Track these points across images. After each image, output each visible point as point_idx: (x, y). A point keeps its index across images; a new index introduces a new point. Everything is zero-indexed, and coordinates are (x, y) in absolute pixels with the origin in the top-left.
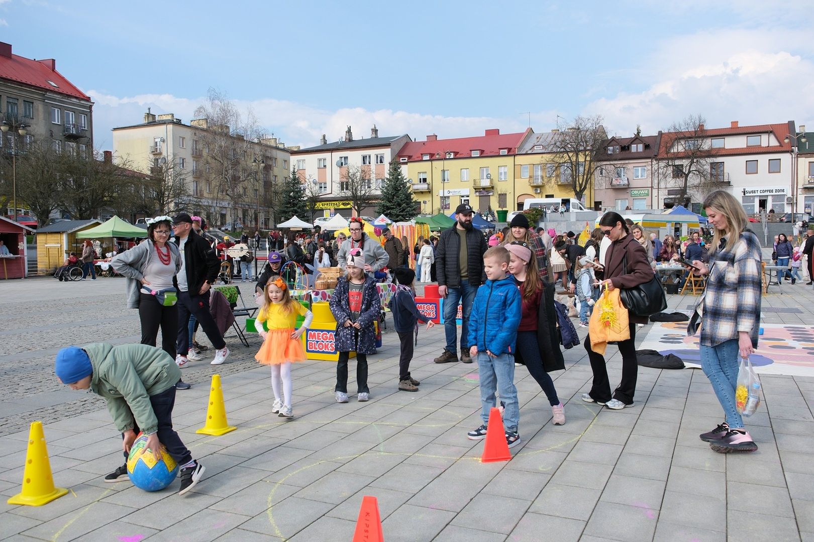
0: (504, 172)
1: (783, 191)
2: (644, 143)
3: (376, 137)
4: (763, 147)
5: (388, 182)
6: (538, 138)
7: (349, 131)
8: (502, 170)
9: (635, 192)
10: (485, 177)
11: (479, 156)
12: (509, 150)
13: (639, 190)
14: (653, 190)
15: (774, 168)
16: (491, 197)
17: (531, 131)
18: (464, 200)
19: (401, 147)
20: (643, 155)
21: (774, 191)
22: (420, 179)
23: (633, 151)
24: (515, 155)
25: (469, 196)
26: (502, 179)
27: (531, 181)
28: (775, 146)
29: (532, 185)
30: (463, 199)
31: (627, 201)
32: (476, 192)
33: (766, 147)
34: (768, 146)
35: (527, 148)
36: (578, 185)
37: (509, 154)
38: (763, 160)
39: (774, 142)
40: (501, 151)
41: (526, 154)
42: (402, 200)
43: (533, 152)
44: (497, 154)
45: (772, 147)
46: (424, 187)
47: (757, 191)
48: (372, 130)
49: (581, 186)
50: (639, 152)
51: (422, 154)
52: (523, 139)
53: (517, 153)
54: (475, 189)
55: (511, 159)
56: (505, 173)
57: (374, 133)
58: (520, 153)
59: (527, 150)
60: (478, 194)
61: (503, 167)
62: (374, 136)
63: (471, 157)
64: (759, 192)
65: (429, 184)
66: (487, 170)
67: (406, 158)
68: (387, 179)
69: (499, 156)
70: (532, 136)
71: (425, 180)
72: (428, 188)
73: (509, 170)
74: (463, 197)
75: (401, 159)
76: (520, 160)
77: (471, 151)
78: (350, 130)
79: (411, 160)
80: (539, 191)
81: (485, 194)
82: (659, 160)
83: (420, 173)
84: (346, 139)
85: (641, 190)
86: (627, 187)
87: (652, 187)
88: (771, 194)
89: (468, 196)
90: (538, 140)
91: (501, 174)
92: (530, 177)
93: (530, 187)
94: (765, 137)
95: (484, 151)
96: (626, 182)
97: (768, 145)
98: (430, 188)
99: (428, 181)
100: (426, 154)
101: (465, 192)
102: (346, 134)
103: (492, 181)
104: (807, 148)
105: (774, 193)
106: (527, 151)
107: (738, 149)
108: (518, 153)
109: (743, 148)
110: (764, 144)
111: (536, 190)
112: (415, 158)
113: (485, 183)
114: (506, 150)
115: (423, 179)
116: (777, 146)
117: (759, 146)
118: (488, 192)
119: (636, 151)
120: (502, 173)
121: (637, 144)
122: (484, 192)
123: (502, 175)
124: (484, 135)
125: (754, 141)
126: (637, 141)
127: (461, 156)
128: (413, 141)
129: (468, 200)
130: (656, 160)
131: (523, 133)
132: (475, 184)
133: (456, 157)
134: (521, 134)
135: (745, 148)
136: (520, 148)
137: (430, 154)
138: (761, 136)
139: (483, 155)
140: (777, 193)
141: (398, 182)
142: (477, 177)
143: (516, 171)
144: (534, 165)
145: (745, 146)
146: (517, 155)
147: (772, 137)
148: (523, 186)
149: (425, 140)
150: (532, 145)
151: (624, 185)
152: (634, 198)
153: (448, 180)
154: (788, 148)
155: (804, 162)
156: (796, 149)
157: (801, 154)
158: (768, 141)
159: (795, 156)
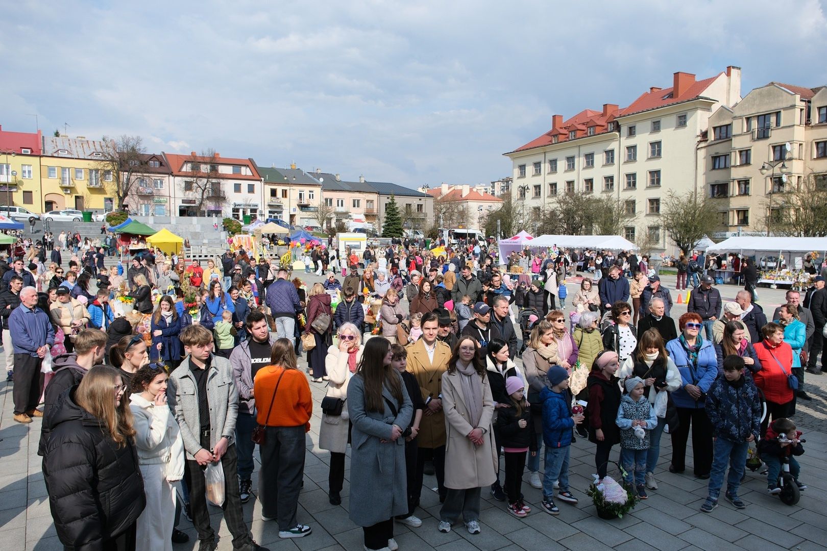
1: (257, 206)
2: (160, 161)
4: (243, 175)
8: (26, 169)
9: (156, 199)
12: (32, 150)
13: (159, 198)
14: (171, 199)
15: (251, 189)
16: (13, 193)
20: (157, 170)
21: (251, 206)
23: (151, 166)
24: (40, 156)
26: (25, 177)
28: (250, 176)
29: (61, 185)
31: (150, 206)
33: (245, 176)
37: (33, 154)
38: (244, 184)
39: (249, 173)
40: (23, 150)
41: (53, 157)
43: (60, 156)
44: (19, 153)
45: (248, 176)
47: (241, 205)
53: (42, 154)
55: (36, 160)
56: (29, 172)
61: (27, 166)
64: (243, 205)
69: (22, 155)
73: (35, 169)
82: (175, 176)
85: (161, 198)
86: (151, 194)
87: (170, 196)
90: (55, 144)
93: (59, 187)
94: (243, 169)
97: (246, 174)
103: (16, 178)
104: (268, 180)
107: (228, 174)
109: (231, 175)
110: (244, 173)
114: (29, 150)
117: (241, 174)
118: (10, 188)
119: (153, 167)
120: (25, 171)
121: (154, 161)
123: (26, 173)
125: (237, 170)
126: (154, 159)
130: (173, 176)
135: (233, 175)
138: (240, 167)
140: (253, 207)
143: (43, 172)
144: (61, 167)
146: (44, 156)
147: (248, 169)
151: (148, 193)
152: (155, 204)
154: (258, 178)
155: (268, 188)
156: (263, 179)
157: (266, 183)
158: (245, 171)
159: (263, 183)
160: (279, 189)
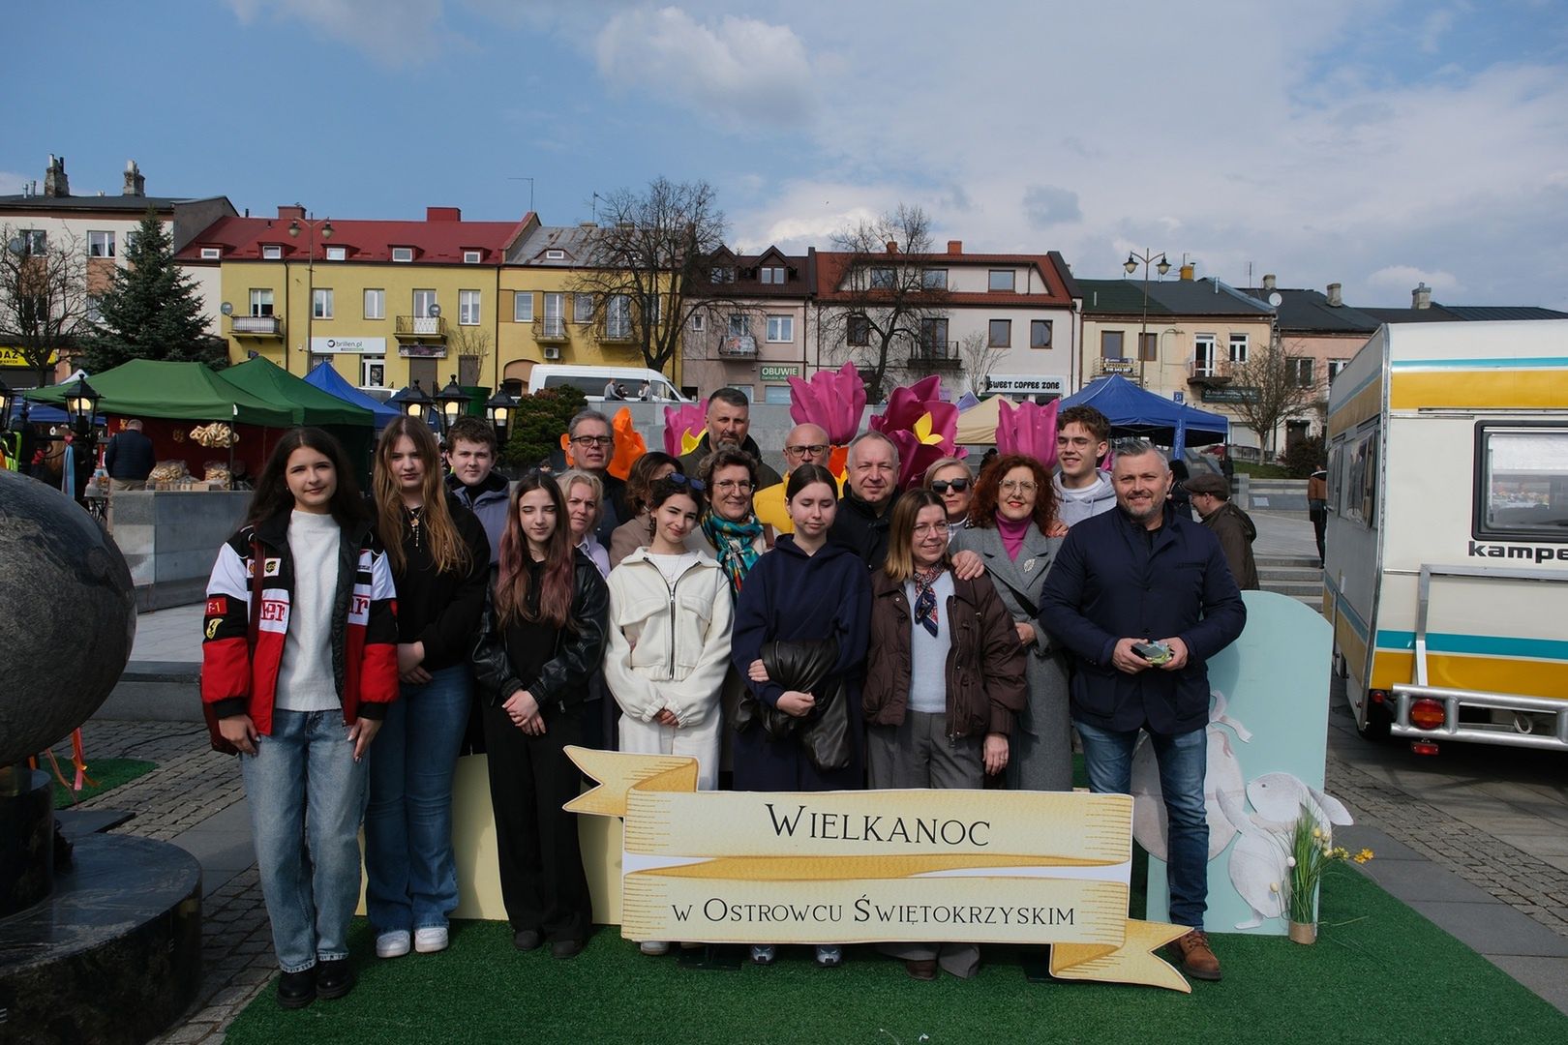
0: (473, 305)
1: (1056, 385)
2: (788, 265)
3: (136, 195)
4: (1019, 295)
5: (126, 282)
6: (551, 236)
7: (58, 170)
8: (469, 300)
9: (771, 371)
10: (425, 312)
11: (410, 261)
12: (486, 254)
13: (778, 368)
14: (808, 368)
15: (1042, 338)
16: (440, 363)
17: (534, 222)
18: (372, 366)
19: (208, 224)
20: (787, 291)
21: (1041, 385)
22: (256, 306)
23: (763, 282)
24: (499, 267)
25: (383, 358)
26: (467, 321)
27: (538, 330)
28: (1040, 295)
29: (540, 338)
30: (369, 363)
31: (752, 389)
32: (402, 348)
33: (1023, 295)
34: (1028, 294)
35: (529, 252)
36: (653, 344)
37: (485, 263)
38: (1021, 321)
39: (1038, 287)
40: (466, 254)
41: (527, 266)
42: (168, 339)
43: (543, 264)
44: (457, 261)
45: (1036, 295)
46: (265, 326)
47: (1010, 383)
48: (128, 175)
49: (660, 345)
50: (776, 285)
51: (261, 244)
52: (517, 233)
53: (504, 262)
54: (400, 340)
55: (489, 276)
56: (475, 307)
57: (132, 183)
58: (513, 263)
59: (529, 257)
60: (406, 353)
61: (470, 294)
62: (132, 190)
63: (389, 263)
64: (1013, 385)
65: (277, 321)
66: (431, 298)
67: (218, 251)
68: (122, 271)
69: (462, 265)
70: (537, 232)
71: (268, 310)
72: (276, 330)
73: (485, 300)
74: (368, 357)
75: (203, 250)
76: (512, 279)
77: (391, 247)
78: (62, 168)
79: (228, 257)
80: (556, 356)
81: (425, 354)
82: (821, 304)
83: (256, 290)
84: (47, 189)
85: (783, 368)
86: (753, 357)
87: (805, 362)
88: (1035, 390)
89: (381, 357)
90: (553, 240)
91: (466, 308)
92: (537, 321)
93: (535, 343)
94: (1021, 276)
95: (423, 251)
96: (752, 348)
97: (1026, 292)
98: (282, 329)
99: (276, 312)
100: (273, 245)
101: (375, 345)
102: (48, 177)
103: (442, 323)
104: (1095, 304)
105: (1040, 390)
106: (529, 261)
107: (973, 294)
108: (507, 262)
109: (982, 294)
110: (1021, 289)
111: (550, 352)
112: (241, 251)
113: (426, 327)
114: (479, 254)
115: (263, 306)
116: (1045, 295)
117: (1010, 291)
118: (432, 350)
119: (770, 282)
120: (467, 306)
121: (773, 266)
122: (421, 349)
123: (467, 311)
124: (423, 218)
125: (1001, 280)
126: (774, 260)
127: (366, 258)
128: (242, 215)
129: (381, 367)
130: (815, 304)
131: (519, 223)
132: (398, 328)
133: (352, 259)
134: (513, 226)
135: (985, 294)
136: (513, 251)
137: (283, 245)
138: (1014, 271)
139: (421, 260)
140: (1046, 391)
141: (157, 284)
142: (405, 311)
143: (504, 305)
144: (544, 292)
145: (986, 291)
146: (506, 266)
147: (1035, 277)
148: (517, 339)
149: (274, 215)
150: (541, 249)
151: (746, 353)
152: (765, 383)
153: (328, 315)
154: (1065, 301)
155: (1094, 330)
156: (1079, 303)
157: (1088, 314)
158: (1028, 283)
159: (1077, 317)
160: (1132, 332)
